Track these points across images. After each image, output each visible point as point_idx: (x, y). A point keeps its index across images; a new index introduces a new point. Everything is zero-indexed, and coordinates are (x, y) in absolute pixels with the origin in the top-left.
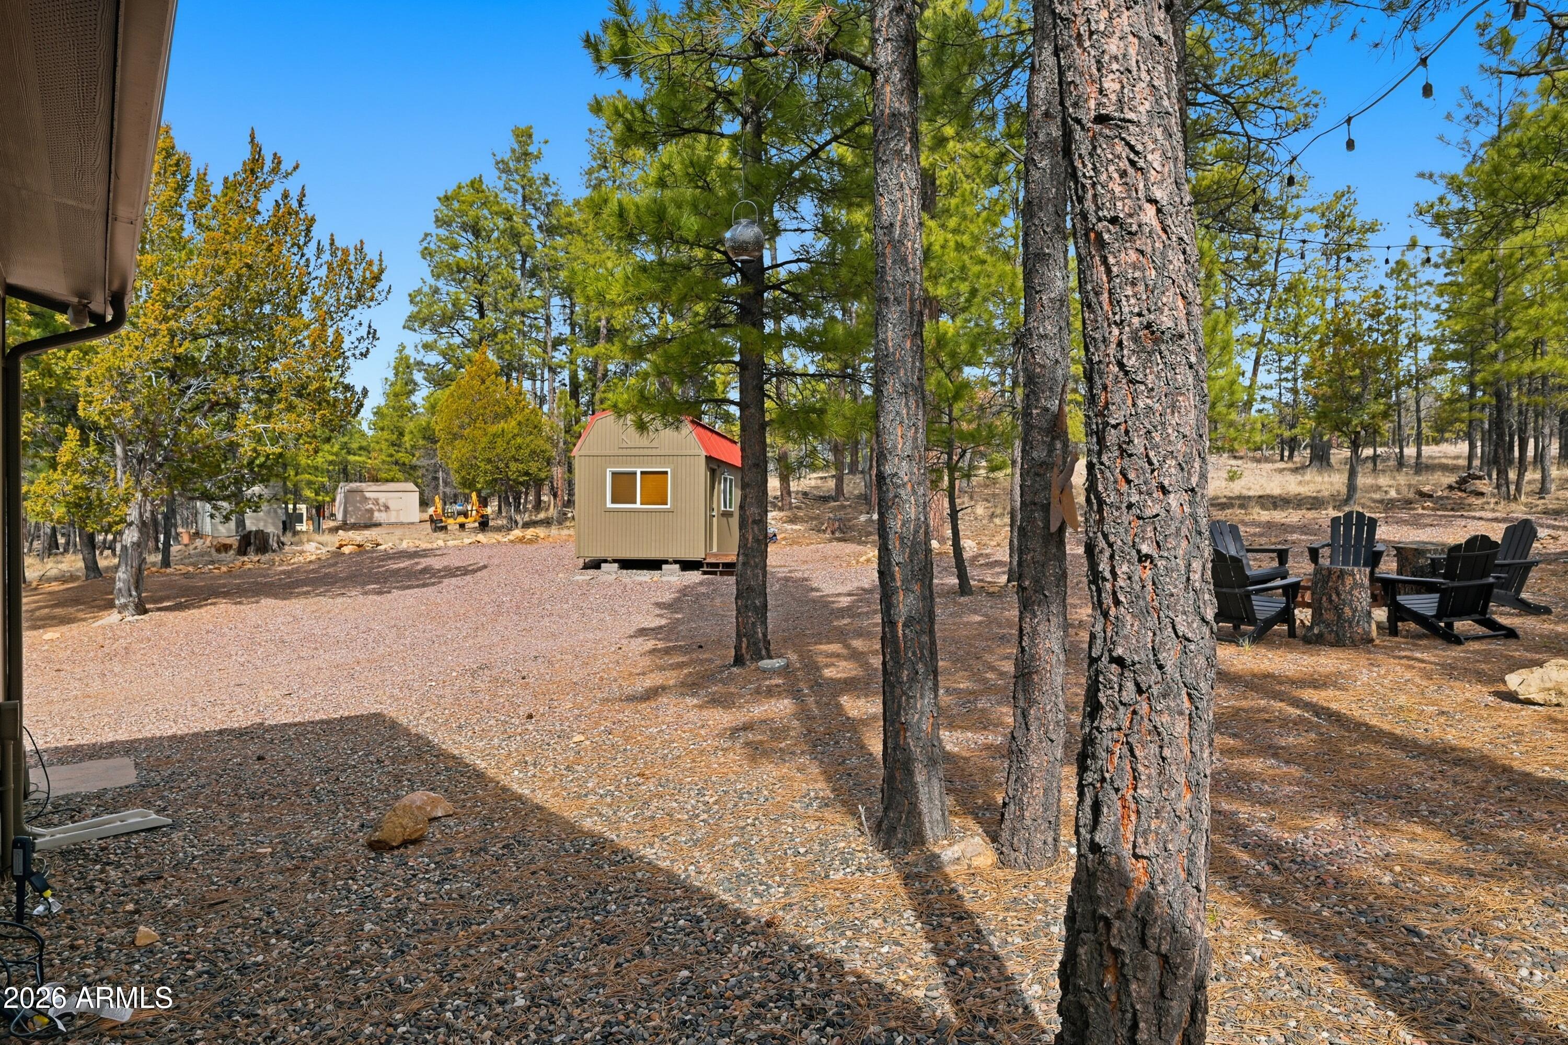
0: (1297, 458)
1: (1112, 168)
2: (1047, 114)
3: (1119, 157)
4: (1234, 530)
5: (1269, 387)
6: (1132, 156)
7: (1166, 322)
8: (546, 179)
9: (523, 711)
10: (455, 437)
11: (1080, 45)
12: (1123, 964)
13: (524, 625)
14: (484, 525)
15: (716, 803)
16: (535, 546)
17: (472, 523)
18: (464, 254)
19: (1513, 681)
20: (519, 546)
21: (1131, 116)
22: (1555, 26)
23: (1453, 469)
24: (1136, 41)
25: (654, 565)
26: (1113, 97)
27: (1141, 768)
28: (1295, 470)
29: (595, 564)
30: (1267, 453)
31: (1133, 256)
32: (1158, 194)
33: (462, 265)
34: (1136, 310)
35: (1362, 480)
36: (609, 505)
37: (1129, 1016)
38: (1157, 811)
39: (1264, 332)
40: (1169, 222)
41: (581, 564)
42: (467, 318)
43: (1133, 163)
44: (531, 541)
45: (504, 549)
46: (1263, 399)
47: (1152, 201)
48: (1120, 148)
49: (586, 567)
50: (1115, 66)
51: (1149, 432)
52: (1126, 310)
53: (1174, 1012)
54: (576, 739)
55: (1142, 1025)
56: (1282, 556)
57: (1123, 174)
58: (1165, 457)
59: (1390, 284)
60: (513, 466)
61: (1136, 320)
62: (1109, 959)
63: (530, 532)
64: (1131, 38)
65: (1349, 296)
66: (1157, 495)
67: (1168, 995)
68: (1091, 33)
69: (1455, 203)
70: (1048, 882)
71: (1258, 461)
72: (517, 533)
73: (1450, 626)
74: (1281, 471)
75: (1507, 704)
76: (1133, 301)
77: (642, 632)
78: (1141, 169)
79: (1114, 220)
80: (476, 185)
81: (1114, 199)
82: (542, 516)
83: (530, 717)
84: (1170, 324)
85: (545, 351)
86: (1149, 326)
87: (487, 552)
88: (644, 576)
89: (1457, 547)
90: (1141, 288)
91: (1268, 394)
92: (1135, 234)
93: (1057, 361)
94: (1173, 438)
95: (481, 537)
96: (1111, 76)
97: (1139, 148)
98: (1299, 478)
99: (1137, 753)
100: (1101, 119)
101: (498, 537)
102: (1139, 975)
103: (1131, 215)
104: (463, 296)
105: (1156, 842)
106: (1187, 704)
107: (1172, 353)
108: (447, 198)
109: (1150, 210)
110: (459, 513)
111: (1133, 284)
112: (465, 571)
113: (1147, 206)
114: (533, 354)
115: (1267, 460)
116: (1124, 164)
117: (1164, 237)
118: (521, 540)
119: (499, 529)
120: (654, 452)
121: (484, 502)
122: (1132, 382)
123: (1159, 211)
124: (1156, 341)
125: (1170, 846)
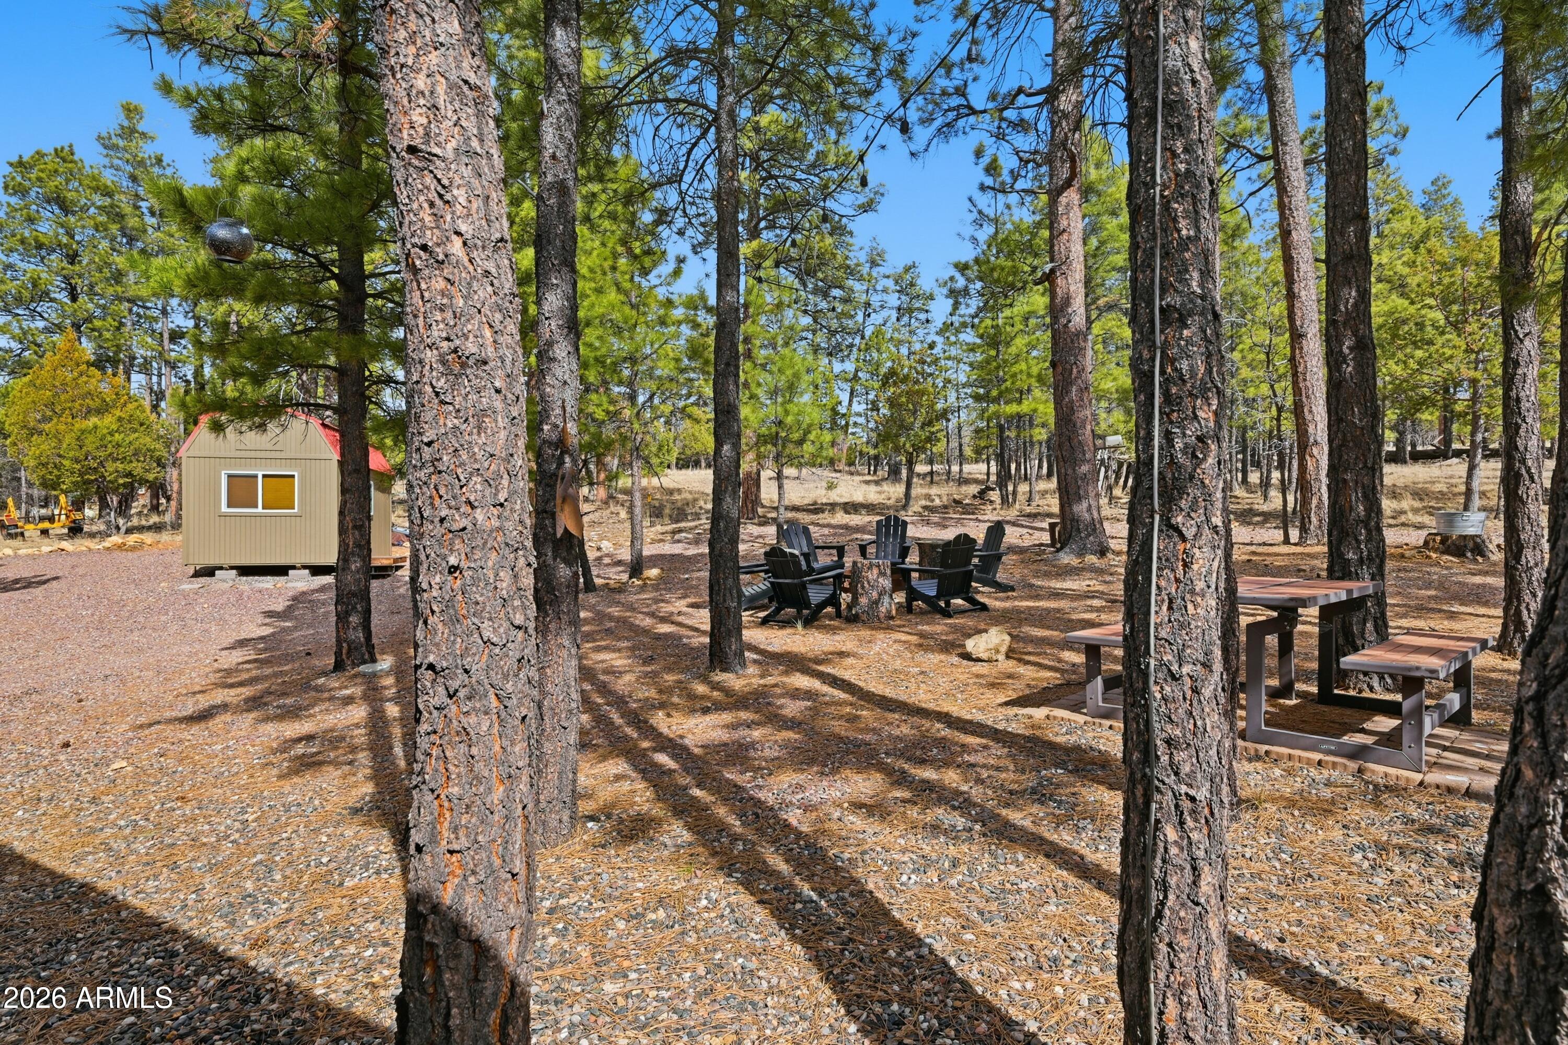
0: (880, 473)
1: (422, 198)
2: (554, 157)
3: (428, 188)
4: (806, 531)
5: (859, 415)
6: (439, 188)
7: (471, 347)
8: (159, 161)
9: (60, 739)
10: (33, 431)
11: (394, 76)
12: (438, 956)
13: (106, 641)
14: (75, 530)
15: (255, 821)
16: (138, 553)
17: (58, 528)
18: (46, 228)
19: (970, 645)
20: (117, 554)
21: (436, 150)
22: (1021, 159)
23: (976, 481)
24: (443, 80)
25: (281, 571)
26: (421, 130)
27: (451, 768)
28: (877, 483)
29: (209, 572)
30: (859, 468)
31: (441, 284)
32: (463, 228)
33: (42, 239)
34: (444, 335)
35: (916, 491)
36: (224, 508)
37: (444, 1004)
38: (468, 806)
39: (857, 371)
40: (475, 254)
41: (192, 572)
42: (52, 300)
43: (441, 196)
44: (133, 549)
45: (96, 558)
46: (855, 424)
47: (458, 234)
48: (428, 180)
49: (197, 574)
50: (422, 102)
51: (456, 450)
52: (435, 334)
53: (488, 992)
54: (116, 766)
55: (455, 1011)
56: (841, 551)
57: (432, 205)
58: (471, 474)
59: (939, 340)
60: (111, 466)
61: (445, 344)
62: (426, 955)
63: (132, 539)
64: (438, 77)
65: (917, 347)
66: (465, 509)
67: (481, 977)
68: (402, 66)
69: (961, 282)
70: (558, 859)
71: (852, 474)
72: (116, 539)
73: (948, 604)
74: (867, 482)
75: (965, 662)
76: (442, 326)
77: (242, 643)
78: (448, 202)
79: (424, 248)
80: (64, 155)
81: (424, 228)
82: (154, 519)
83: (66, 745)
84: (474, 350)
85: (161, 344)
86: (455, 351)
87: (70, 561)
88: (267, 582)
89: (948, 543)
90: (449, 315)
91: (861, 420)
92: (443, 262)
93: (565, 383)
94: (479, 457)
95: (65, 545)
96: (419, 110)
97: (445, 182)
98: (879, 489)
99: (448, 754)
100: (412, 150)
101: (93, 544)
102: (451, 965)
103: (438, 245)
104: (44, 275)
105: (467, 836)
106: (494, 703)
107: (476, 377)
108: (20, 164)
109: (457, 242)
110: (42, 519)
111: (442, 310)
112: (28, 584)
113: (454, 238)
114: (144, 345)
115: (859, 474)
116: (433, 196)
117: (471, 268)
118: (121, 547)
119: (92, 535)
120: (278, 455)
121: (78, 505)
122: (443, 402)
123: (465, 244)
124: (464, 365)
125: (480, 838)
